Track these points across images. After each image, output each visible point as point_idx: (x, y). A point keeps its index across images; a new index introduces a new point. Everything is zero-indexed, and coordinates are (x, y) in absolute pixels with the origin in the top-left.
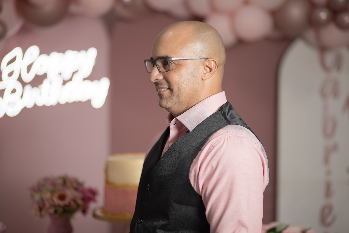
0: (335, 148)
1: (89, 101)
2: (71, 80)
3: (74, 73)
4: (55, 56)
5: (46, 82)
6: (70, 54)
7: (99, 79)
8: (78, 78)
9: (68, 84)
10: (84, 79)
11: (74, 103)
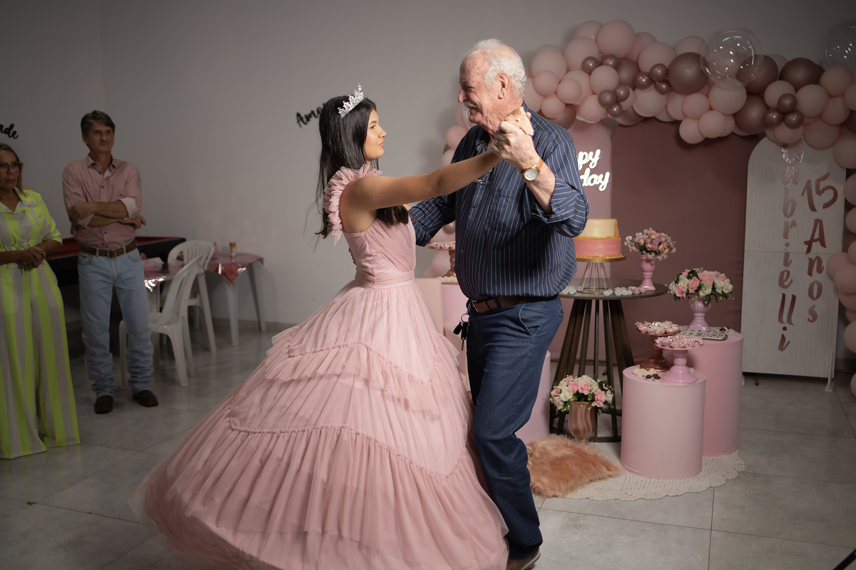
0: (794, 224)
1: (597, 186)
7: (602, 172)
8: (588, 171)
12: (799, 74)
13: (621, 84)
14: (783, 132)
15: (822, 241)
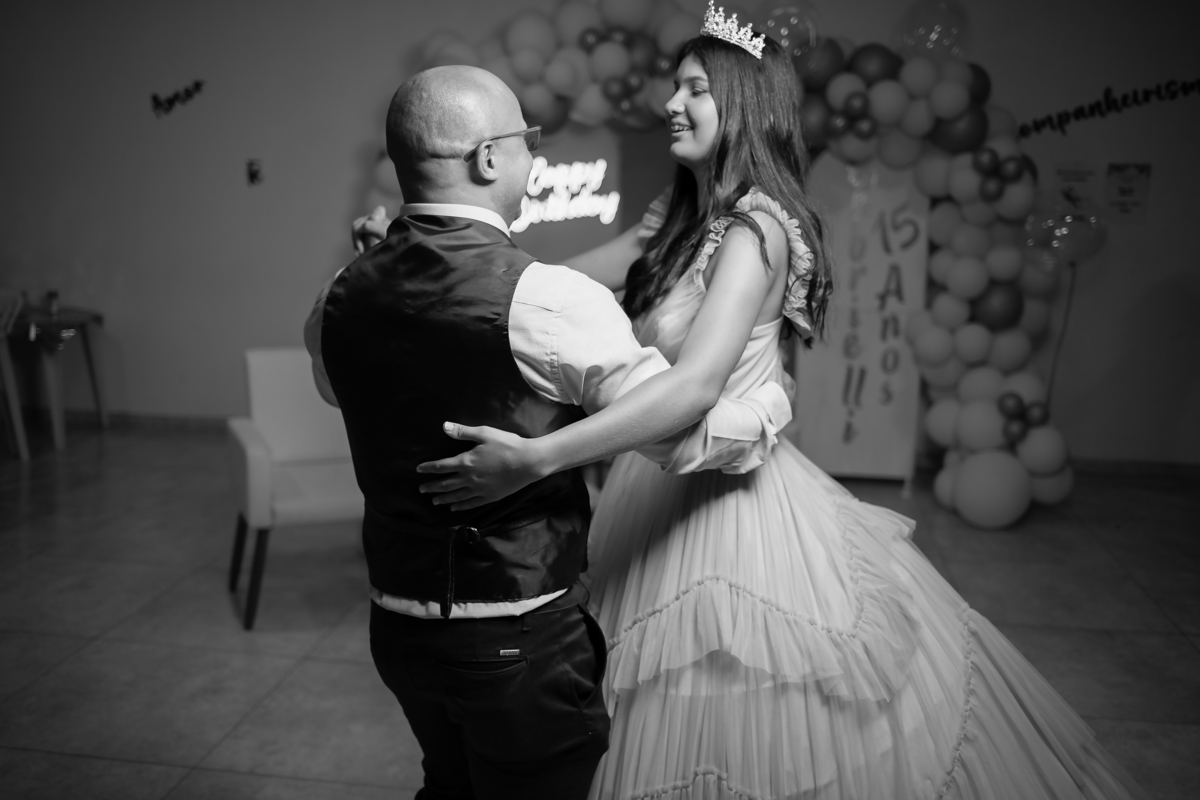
0: (863, 271)
1: (598, 216)
2: (578, 194)
3: (582, 186)
4: (562, 169)
5: (551, 197)
6: (578, 167)
7: (608, 193)
8: (585, 193)
9: (576, 199)
10: (594, 193)
11: (583, 218)
12: (873, 66)
13: (634, 69)
14: (851, 145)
15: (899, 294)
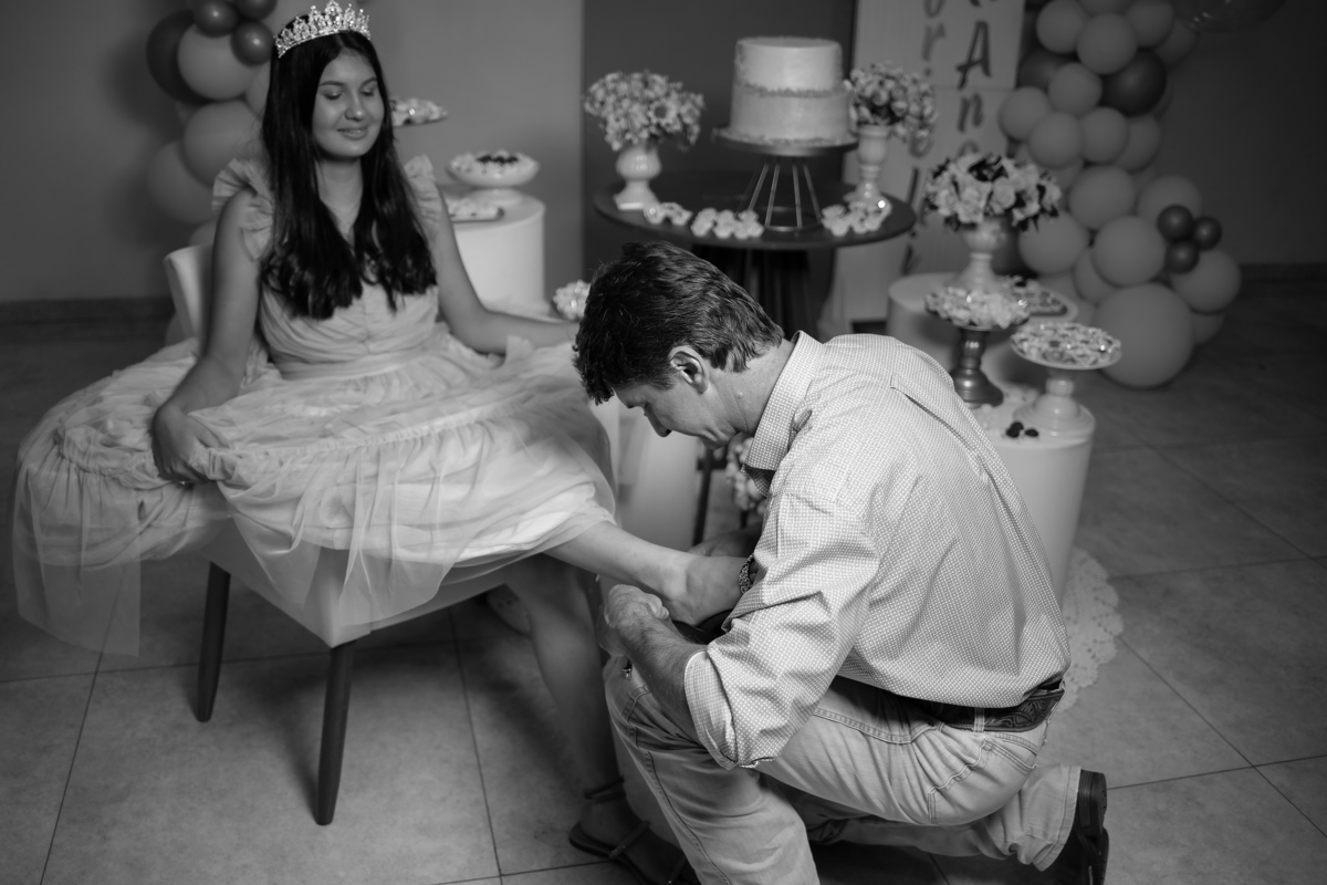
0: (941, 32)
15: (985, 63)
